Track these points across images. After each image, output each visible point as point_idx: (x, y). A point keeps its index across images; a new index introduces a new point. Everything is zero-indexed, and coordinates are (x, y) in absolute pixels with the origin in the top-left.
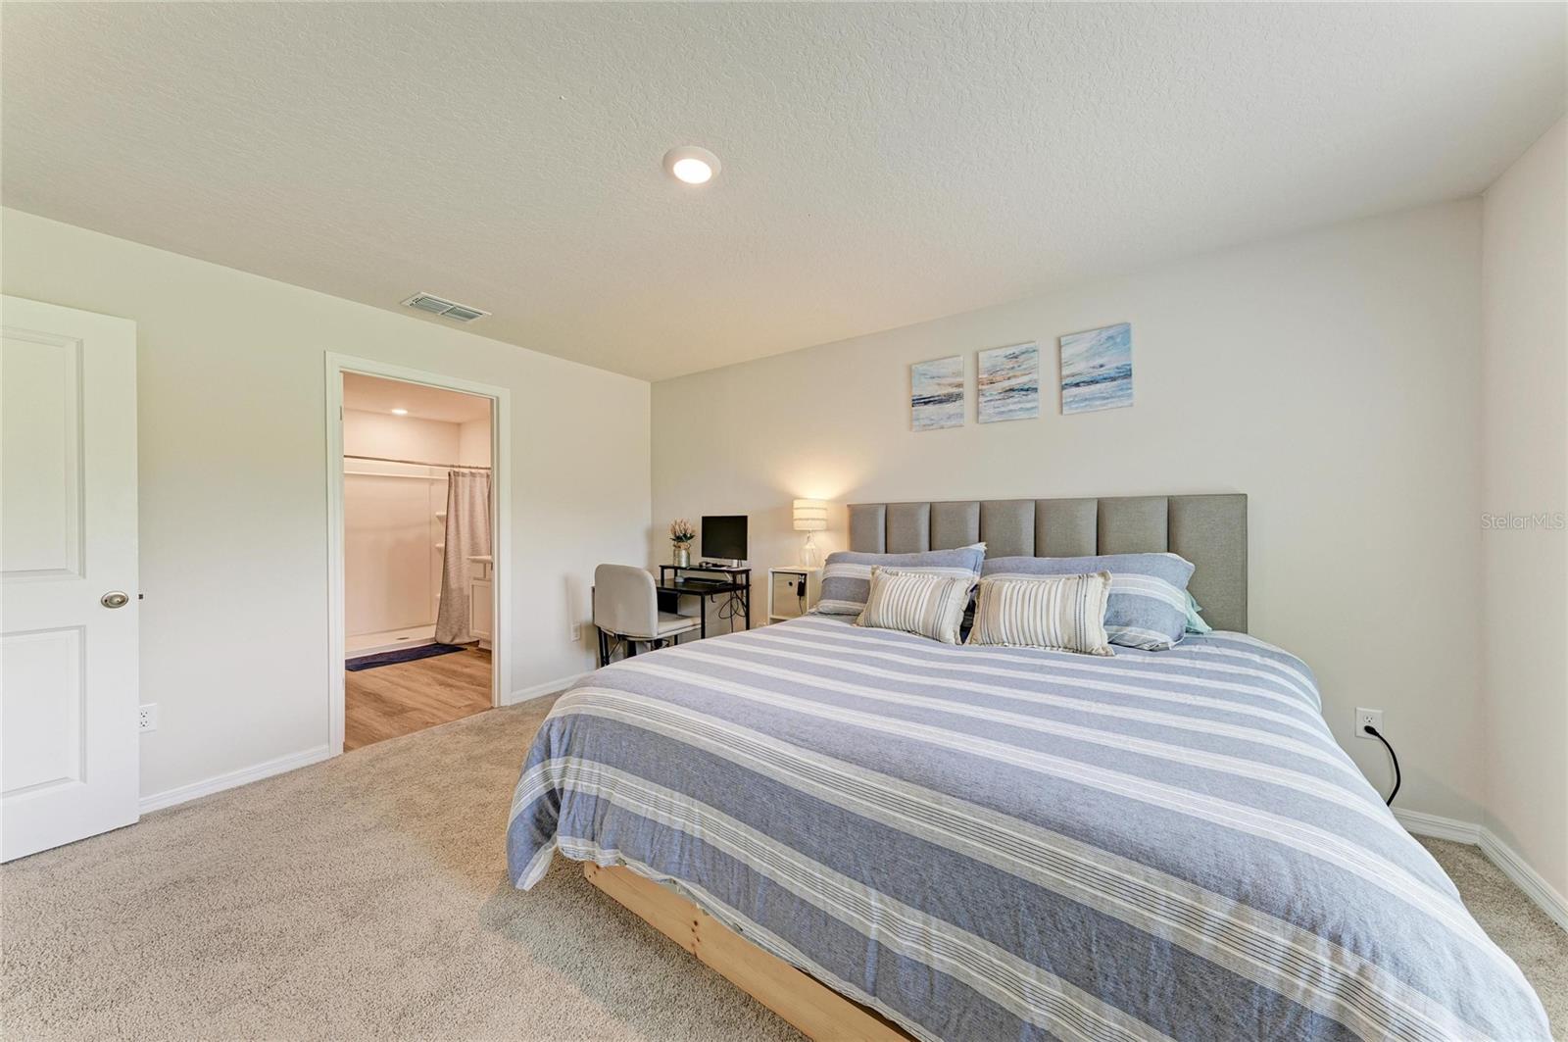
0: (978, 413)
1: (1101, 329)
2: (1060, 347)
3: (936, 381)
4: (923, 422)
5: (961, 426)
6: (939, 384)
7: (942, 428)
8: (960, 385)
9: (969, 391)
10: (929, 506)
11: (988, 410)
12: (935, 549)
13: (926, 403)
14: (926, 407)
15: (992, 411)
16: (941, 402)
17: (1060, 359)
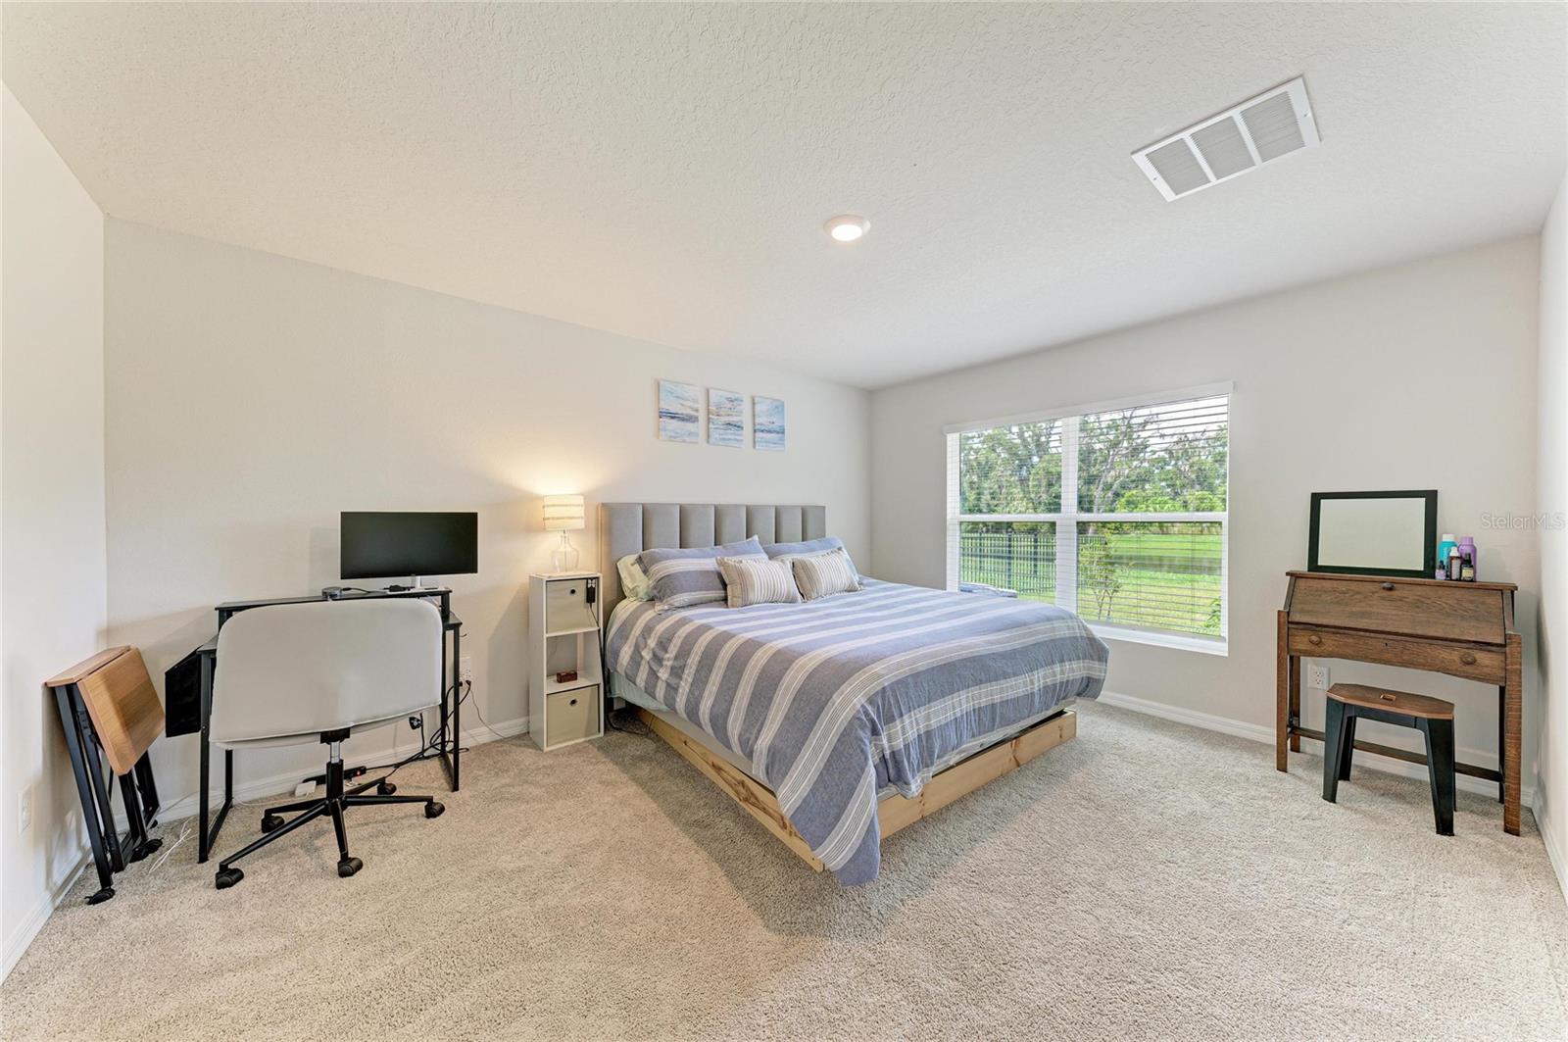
0: (708, 436)
1: (774, 400)
2: (754, 404)
3: (682, 401)
4: (669, 434)
5: (697, 443)
6: (683, 405)
7: (684, 441)
8: (697, 410)
9: (702, 416)
10: (678, 507)
11: (715, 435)
12: (685, 548)
13: (672, 418)
14: (672, 421)
15: (717, 436)
16: (683, 420)
17: (754, 412)
